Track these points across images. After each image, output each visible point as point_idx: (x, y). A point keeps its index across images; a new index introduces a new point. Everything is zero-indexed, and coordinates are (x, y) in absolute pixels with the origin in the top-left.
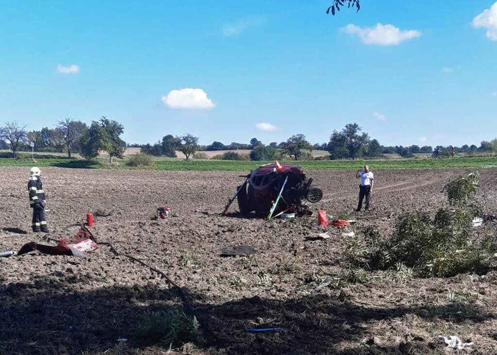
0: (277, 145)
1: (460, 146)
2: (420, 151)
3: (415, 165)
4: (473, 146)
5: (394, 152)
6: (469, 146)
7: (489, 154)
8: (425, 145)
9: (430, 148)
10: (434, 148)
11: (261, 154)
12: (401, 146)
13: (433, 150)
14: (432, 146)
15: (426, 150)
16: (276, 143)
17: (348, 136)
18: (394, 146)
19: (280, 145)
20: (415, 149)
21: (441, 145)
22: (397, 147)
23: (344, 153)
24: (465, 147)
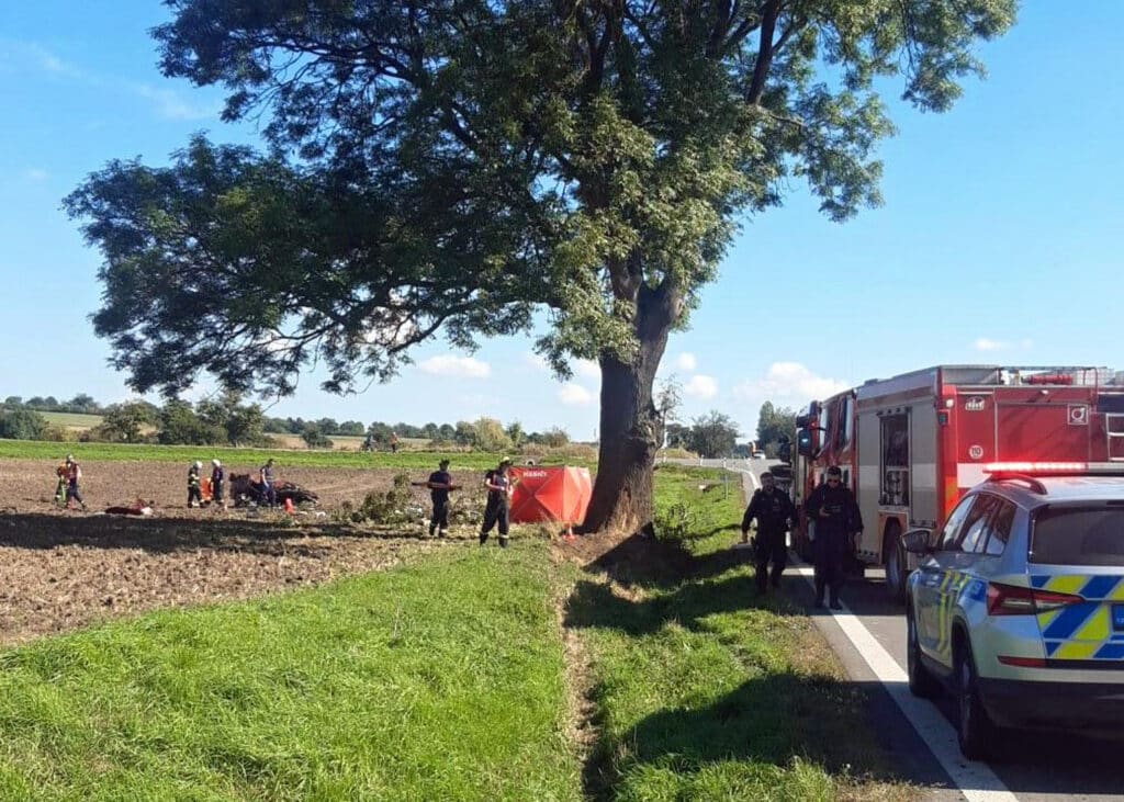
0: (23, 402)
1: (420, 425)
2: (340, 431)
3: (344, 460)
4: (445, 427)
5: (283, 430)
6: (439, 426)
7: (460, 449)
8: (349, 420)
9: (360, 425)
10: (367, 426)
11: (18, 424)
12: (299, 419)
13: (366, 431)
14: (363, 423)
15: (350, 429)
16: (20, 399)
17: (227, 406)
18: (284, 417)
19: (29, 402)
20: (328, 427)
21: (383, 421)
22: (290, 419)
23: (190, 429)
24: (430, 427)
